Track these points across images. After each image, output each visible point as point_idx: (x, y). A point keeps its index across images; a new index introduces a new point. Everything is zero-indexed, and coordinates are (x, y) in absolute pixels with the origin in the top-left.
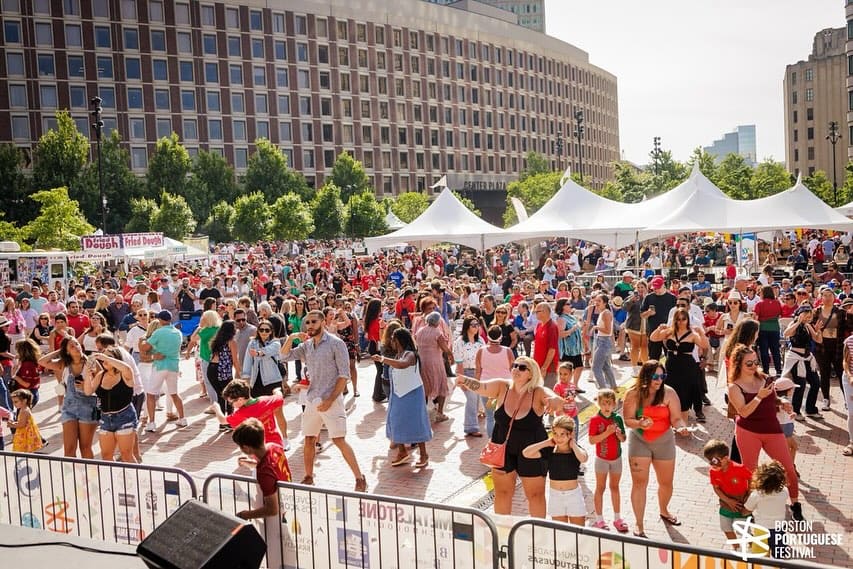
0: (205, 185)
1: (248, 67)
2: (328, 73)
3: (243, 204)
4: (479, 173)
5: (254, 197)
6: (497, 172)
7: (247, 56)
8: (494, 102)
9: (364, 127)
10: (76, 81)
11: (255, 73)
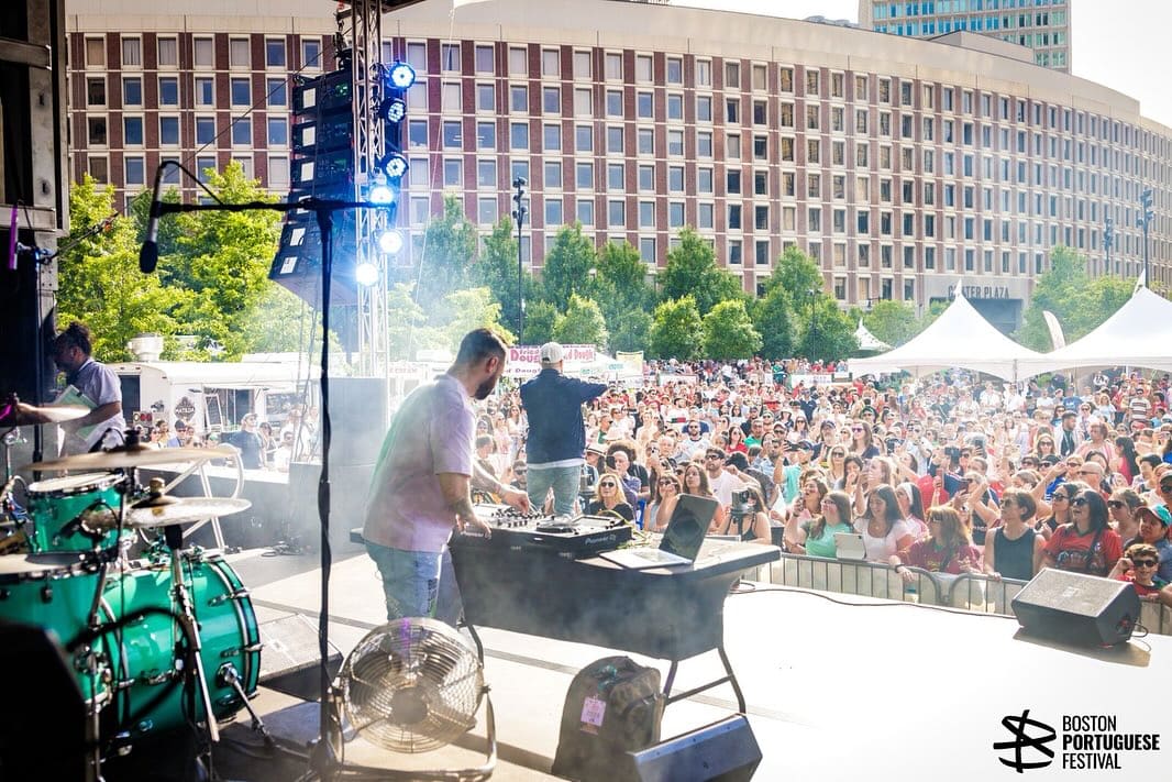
0: (613, 285)
1: (661, 131)
2: (765, 138)
3: (667, 311)
4: (970, 273)
5: (683, 302)
6: (998, 273)
7: (661, 117)
8: (997, 174)
9: (810, 209)
10: (450, 153)
11: (671, 139)
